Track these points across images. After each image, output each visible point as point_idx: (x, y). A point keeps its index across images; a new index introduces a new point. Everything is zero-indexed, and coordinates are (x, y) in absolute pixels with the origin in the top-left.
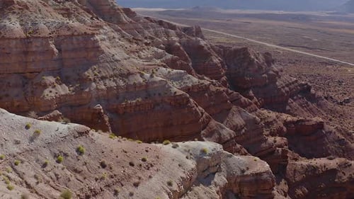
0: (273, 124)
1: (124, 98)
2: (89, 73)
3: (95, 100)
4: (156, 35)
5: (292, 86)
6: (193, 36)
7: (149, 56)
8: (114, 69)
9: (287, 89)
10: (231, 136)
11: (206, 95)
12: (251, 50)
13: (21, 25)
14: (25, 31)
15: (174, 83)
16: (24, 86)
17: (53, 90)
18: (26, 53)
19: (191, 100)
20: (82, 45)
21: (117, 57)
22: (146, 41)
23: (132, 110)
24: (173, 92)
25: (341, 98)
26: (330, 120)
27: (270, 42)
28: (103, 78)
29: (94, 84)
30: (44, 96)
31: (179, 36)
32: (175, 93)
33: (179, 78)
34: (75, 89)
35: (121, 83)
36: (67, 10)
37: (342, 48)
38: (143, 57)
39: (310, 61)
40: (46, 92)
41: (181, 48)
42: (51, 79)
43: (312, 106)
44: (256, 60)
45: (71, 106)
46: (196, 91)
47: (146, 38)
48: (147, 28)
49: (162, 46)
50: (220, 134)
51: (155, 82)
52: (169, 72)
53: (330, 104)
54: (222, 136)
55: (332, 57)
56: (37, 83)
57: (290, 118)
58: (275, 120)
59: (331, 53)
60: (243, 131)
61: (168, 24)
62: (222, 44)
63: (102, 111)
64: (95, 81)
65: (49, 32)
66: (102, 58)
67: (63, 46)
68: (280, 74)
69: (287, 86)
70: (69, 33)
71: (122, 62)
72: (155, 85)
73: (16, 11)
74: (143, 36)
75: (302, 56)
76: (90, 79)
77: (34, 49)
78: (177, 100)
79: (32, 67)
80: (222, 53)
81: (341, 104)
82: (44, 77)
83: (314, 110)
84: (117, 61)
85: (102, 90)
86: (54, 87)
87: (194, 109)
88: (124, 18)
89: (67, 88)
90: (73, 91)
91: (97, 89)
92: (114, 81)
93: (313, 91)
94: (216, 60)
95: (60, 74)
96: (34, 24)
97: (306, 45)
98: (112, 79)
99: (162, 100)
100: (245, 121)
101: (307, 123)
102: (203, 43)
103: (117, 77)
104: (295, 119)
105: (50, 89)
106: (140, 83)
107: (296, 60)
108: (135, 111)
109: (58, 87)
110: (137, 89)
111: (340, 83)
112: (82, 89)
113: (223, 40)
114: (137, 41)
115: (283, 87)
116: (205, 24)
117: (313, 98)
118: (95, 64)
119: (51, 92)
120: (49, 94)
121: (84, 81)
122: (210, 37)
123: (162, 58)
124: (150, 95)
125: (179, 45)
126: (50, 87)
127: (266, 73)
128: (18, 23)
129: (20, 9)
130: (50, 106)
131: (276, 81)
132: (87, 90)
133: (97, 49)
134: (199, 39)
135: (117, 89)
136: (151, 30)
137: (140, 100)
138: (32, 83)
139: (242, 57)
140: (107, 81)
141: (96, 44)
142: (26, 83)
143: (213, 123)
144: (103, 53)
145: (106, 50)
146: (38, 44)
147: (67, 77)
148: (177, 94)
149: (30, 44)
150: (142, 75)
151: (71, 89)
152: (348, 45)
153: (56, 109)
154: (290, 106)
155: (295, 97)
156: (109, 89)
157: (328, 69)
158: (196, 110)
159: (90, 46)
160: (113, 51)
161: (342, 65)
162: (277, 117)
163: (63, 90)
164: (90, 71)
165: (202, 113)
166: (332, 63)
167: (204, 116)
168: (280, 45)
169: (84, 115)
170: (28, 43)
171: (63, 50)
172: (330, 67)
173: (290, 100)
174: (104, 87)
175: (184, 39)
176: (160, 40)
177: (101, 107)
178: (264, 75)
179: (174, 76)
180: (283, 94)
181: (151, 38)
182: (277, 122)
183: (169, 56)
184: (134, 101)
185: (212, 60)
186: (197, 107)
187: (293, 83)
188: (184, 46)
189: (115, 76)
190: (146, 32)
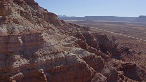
0: (118, 66)
1: (55, 65)
2: (38, 53)
3: (39, 66)
4: (73, 30)
5: (122, 49)
6: (87, 30)
7: (69, 40)
8: (50, 50)
9: (121, 50)
10: (105, 80)
11: (94, 60)
12: (107, 36)
13: (7, 29)
14: (8, 32)
15: (79, 55)
16: (5, 60)
17: (19, 62)
18: (7, 43)
19: (87, 65)
20: (35, 39)
21: (52, 44)
22: (69, 32)
23: (58, 71)
24: (78, 61)
25: (138, 52)
26: (136, 61)
27: (112, 31)
28: (44, 55)
29: (39, 58)
30: (13, 66)
31: (81, 30)
32: (80, 61)
33: (81, 52)
34: (30, 61)
35: (53, 57)
36: (39, 21)
37: (136, 33)
38: (67, 40)
39: (126, 38)
40: (15, 63)
41: (82, 35)
42: (18, 56)
43: (130, 55)
44: (110, 39)
45: (28, 70)
46: (89, 58)
47: (69, 31)
48: (70, 28)
49: (75, 34)
50: (100, 80)
51: (70, 56)
52: (77, 50)
53: (135, 55)
54: (101, 81)
55: (133, 36)
56: (11, 59)
57: (124, 63)
58: (118, 64)
59: (132, 35)
60: (110, 76)
61: (78, 25)
62: (96, 32)
63: (43, 72)
64: (40, 57)
65: (19, 32)
66: (45, 45)
67: (26, 40)
68: (118, 44)
69: (121, 48)
70: (29, 33)
71: (54, 46)
72: (70, 58)
73: (6, 23)
74: (68, 30)
75: (123, 36)
76: (38, 56)
77: (11, 42)
78: (80, 65)
79: (9, 50)
80: (97, 37)
81: (138, 54)
82: (15, 56)
83: (130, 57)
84: (52, 46)
85: (43, 61)
86: (19, 61)
87: (88, 69)
88: (61, 24)
89: (26, 60)
90: (29, 62)
91: (41, 61)
92: (50, 56)
93: (129, 50)
94: (95, 39)
95: (23, 54)
96: (13, 29)
97: (124, 32)
98: (49, 55)
99: (73, 65)
100: (110, 71)
101: (130, 65)
102: (90, 33)
103: (51, 54)
104: (126, 63)
105: (17, 62)
106: (62, 57)
107: (121, 38)
108: (59, 71)
109: (21, 60)
110: (61, 60)
111: (137, 46)
112: (34, 61)
113: (96, 31)
114: (66, 33)
115: (119, 49)
116: (90, 25)
117: (129, 53)
118: (41, 48)
119: (17, 63)
120: (16, 65)
121: (35, 57)
122: (92, 30)
123: (75, 40)
124: (67, 63)
125: (81, 34)
126: (17, 61)
127: (113, 44)
128: (6, 29)
129: (8, 22)
130: (16, 71)
131: (117, 47)
132: (36, 62)
133: (42, 40)
134: (89, 31)
135: (51, 60)
136: (71, 28)
137: (62, 65)
138: (9, 58)
139: (104, 38)
140: (46, 57)
141: (42, 38)
142: (7, 58)
143: (97, 74)
144: (46, 42)
145: (47, 41)
146: (13, 39)
147: (27, 55)
148: (80, 62)
149: (9, 39)
150: (64, 53)
151: (28, 61)
152: (137, 33)
153: (20, 72)
154: (122, 56)
155: (123, 53)
156: (47, 61)
157: (132, 41)
158: (89, 70)
159: (39, 39)
160: (50, 41)
161: (137, 39)
162: (119, 62)
163: (24, 62)
164: (38, 51)
165: (92, 71)
166: (133, 39)
167: (93, 71)
168: (115, 32)
169: (35, 74)
170: (9, 38)
171: (25, 41)
172: (133, 40)
173: (122, 54)
174: (44, 60)
175: (83, 32)
176: (74, 32)
177: (42, 70)
178: (113, 45)
179: (79, 52)
180: (119, 52)
181: (71, 31)
182: (119, 64)
183: (77, 39)
184: (59, 67)
185: (93, 39)
186: (90, 68)
187: (122, 47)
188: (83, 34)
189: (51, 53)
190: (69, 29)
